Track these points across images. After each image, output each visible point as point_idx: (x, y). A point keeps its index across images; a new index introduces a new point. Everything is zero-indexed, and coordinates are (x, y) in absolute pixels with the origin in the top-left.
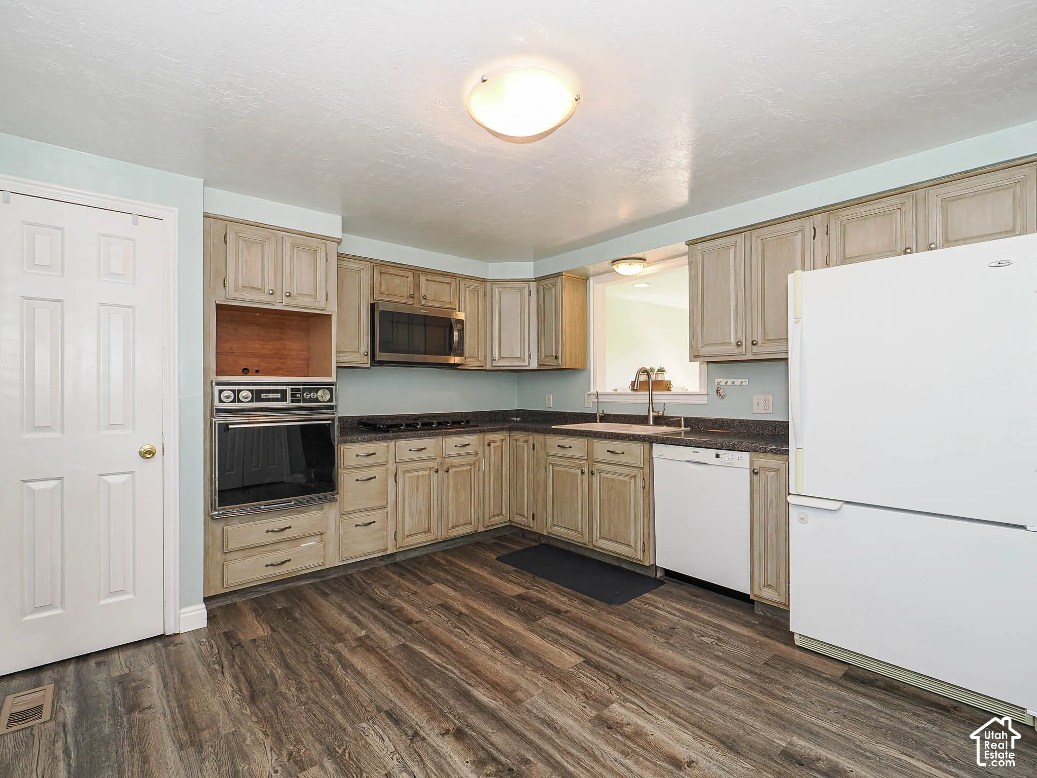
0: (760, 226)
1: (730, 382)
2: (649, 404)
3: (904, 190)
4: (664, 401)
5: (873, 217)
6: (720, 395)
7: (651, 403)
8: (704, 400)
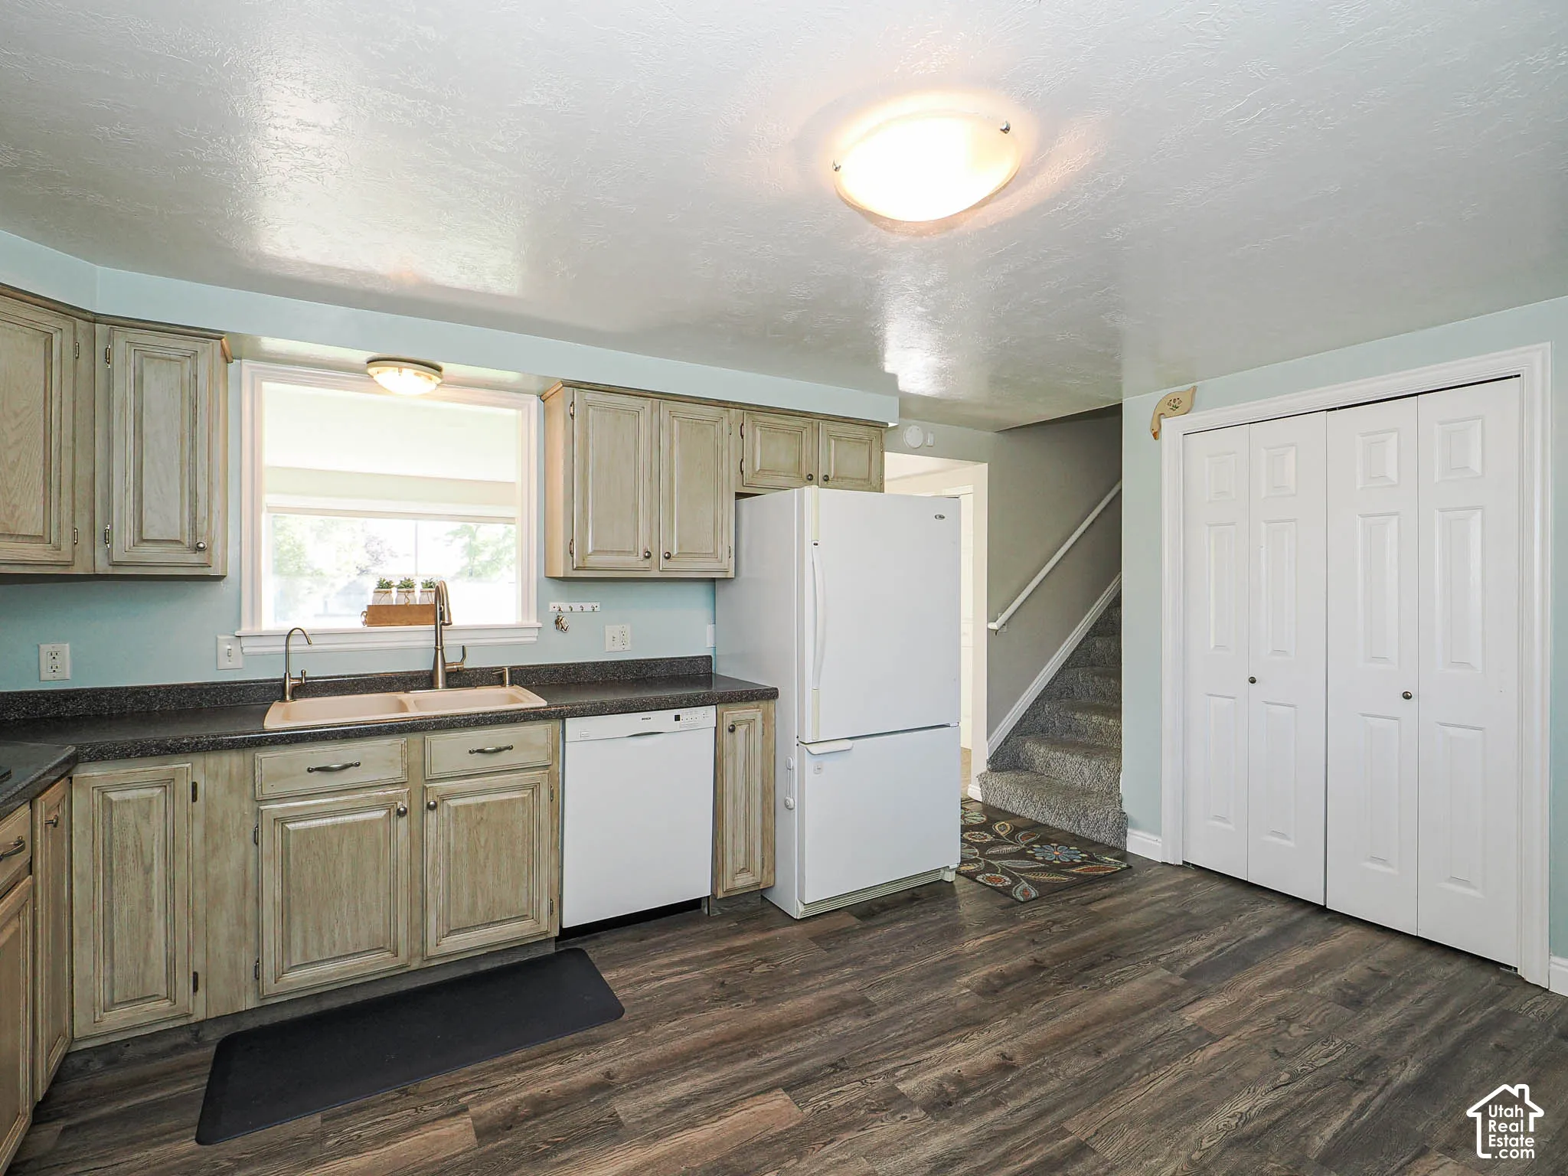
0: (671, 397)
1: (576, 607)
2: (436, 649)
3: (805, 415)
4: (463, 643)
5: (780, 432)
6: (562, 627)
7: (439, 647)
8: (531, 637)
